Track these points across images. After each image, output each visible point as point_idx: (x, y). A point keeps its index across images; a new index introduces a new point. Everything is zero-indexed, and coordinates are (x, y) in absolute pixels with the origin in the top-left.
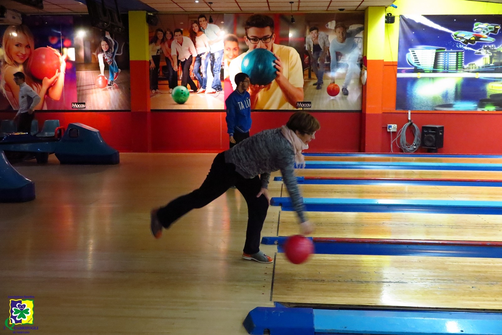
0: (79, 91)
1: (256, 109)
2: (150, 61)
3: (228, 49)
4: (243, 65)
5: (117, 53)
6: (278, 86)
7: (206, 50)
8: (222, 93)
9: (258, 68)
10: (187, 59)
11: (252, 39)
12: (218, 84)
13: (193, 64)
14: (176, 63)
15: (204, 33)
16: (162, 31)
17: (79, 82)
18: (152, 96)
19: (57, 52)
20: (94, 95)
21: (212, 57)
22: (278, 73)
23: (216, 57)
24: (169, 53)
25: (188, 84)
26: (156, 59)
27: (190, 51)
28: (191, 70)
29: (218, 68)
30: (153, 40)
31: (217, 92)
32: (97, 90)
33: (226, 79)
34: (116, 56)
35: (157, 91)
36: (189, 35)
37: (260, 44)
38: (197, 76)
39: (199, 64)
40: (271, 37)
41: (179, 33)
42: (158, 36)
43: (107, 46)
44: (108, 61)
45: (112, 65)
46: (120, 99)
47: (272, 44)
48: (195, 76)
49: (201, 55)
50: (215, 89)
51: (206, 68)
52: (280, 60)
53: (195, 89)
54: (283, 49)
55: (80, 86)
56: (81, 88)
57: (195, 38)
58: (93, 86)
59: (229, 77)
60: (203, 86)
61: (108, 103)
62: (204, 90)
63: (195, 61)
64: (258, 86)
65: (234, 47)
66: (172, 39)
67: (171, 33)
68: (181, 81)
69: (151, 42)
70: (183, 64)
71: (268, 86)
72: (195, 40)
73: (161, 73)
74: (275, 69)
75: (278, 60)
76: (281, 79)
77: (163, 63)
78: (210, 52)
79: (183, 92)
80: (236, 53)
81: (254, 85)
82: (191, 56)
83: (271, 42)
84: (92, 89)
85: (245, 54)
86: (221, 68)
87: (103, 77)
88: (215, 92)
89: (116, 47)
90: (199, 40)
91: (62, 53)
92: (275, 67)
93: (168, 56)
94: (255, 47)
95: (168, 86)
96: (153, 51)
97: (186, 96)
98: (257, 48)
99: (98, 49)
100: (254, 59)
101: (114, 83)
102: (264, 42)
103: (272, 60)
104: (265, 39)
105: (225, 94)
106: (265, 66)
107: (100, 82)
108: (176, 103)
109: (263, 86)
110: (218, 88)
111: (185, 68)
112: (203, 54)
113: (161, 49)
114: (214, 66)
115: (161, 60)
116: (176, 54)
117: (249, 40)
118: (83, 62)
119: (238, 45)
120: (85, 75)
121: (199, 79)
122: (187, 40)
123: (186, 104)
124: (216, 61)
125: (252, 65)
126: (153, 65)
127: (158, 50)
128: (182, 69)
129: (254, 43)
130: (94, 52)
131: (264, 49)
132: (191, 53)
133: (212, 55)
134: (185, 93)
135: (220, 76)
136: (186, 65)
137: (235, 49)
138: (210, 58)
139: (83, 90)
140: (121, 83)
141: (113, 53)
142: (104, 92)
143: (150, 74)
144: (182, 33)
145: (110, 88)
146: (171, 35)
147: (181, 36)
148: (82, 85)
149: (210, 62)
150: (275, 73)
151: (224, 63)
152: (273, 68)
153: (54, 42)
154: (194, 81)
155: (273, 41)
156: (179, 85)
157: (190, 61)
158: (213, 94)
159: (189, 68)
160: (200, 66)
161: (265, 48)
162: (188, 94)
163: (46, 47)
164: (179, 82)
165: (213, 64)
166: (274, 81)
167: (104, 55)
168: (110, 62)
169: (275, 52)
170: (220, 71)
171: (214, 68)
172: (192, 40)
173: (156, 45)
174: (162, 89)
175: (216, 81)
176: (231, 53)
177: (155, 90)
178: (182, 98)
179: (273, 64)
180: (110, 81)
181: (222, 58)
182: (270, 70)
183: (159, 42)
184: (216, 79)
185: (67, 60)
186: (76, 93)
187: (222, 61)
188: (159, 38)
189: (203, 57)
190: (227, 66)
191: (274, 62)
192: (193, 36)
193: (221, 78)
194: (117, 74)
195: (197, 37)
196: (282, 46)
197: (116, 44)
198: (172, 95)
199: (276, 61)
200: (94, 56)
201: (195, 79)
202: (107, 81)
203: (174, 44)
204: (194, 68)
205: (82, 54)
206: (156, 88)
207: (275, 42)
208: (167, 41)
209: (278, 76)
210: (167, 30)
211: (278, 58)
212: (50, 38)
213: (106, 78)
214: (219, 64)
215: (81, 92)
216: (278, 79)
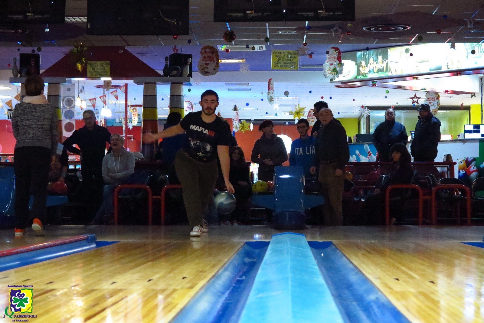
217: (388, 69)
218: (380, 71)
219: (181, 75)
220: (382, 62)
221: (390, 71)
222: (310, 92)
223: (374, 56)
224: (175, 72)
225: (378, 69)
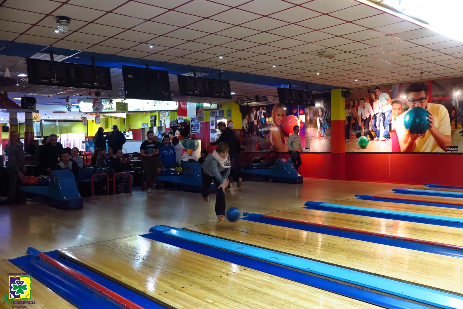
0: (307, 140)
1: (415, 151)
2: (345, 120)
3: (395, 109)
4: (405, 120)
5: (327, 116)
6: (430, 134)
7: (380, 111)
8: (390, 141)
9: (415, 122)
10: (368, 118)
11: (412, 101)
12: (388, 134)
13: (371, 121)
14: (360, 121)
15: (379, 99)
16: (352, 100)
17: (307, 135)
18: (347, 143)
19: (296, 118)
20: (314, 143)
21: (383, 116)
22: (431, 124)
23: (386, 115)
24: (356, 114)
25: (368, 135)
26: (349, 118)
27: (369, 113)
28: (370, 125)
29: (387, 123)
30: (347, 107)
31: (387, 140)
32: (315, 140)
33: (393, 130)
34: (326, 118)
35: (349, 139)
36: (369, 102)
37: (417, 104)
38: (374, 129)
39: (375, 120)
40: (425, 98)
41: (363, 101)
42: (350, 104)
43: (322, 112)
44: (322, 121)
45: (324, 124)
46: (328, 145)
47: (426, 103)
48: (372, 129)
49: (376, 114)
50: (385, 137)
51: (380, 123)
52: (432, 115)
53: (372, 138)
54: (435, 106)
55: (307, 138)
56: (308, 139)
57: (373, 103)
58: (314, 137)
59: (395, 129)
60: (378, 136)
61: (321, 148)
62: (378, 138)
63: (373, 119)
64: (416, 135)
65: (399, 107)
66: (359, 105)
67: (358, 101)
68: (363, 133)
69: (346, 108)
70: (365, 121)
71: (423, 135)
72: (373, 104)
73: (351, 127)
74: (429, 122)
75: (431, 115)
76: (433, 129)
77: (353, 121)
78: (382, 112)
79: (365, 140)
80: (400, 111)
81: (413, 134)
82: (370, 116)
83: (425, 102)
84: (313, 139)
85: (406, 112)
86: (390, 123)
87: (319, 132)
88: (386, 140)
89: (326, 113)
90: (375, 104)
91: (298, 118)
92: (428, 120)
93: (356, 116)
94: (413, 106)
95: (355, 136)
96: (347, 113)
97: (366, 143)
98: (415, 107)
99: (317, 114)
100: (413, 115)
101: (325, 135)
102: (420, 102)
103: (426, 115)
104: (421, 100)
105: (392, 141)
106: (421, 120)
107: (317, 135)
108: (360, 148)
109: (420, 135)
110: (388, 137)
111: (366, 124)
112: (378, 113)
113: (352, 112)
114: (385, 122)
115: (352, 119)
116: (361, 115)
117: (409, 102)
118: (309, 123)
119: (401, 105)
120: (310, 131)
121: (375, 131)
122: (368, 105)
123: (367, 148)
124: (386, 118)
125: (411, 120)
126: (347, 123)
127: (350, 113)
128: (365, 124)
129: (414, 103)
130: (315, 117)
131: (420, 108)
132: (370, 114)
133: (384, 114)
134: (366, 141)
135: (389, 128)
136: (366, 122)
137: (399, 109)
138: (382, 116)
139: (309, 140)
140: (329, 135)
141: (325, 117)
142: (320, 141)
143: (345, 129)
144: (365, 101)
145: (323, 138)
146: (358, 103)
147: (364, 103)
148: (308, 137)
149: (382, 119)
150: (429, 125)
151: (391, 119)
152: (427, 121)
153: (295, 112)
154: (372, 132)
155: (427, 101)
156: (362, 136)
157: (369, 119)
158: (384, 141)
159: (369, 124)
160: (375, 122)
161: (421, 106)
162: (368, 142)
163: (291, 115)
164: (363, 134)
165: (384, 120)
166: (428, 131)
167: (320, 118)
168: (323, 122)
169: (428, 109)
170: (389, 125)
171: (385, 123)
172: (371, 105)
173: (349, 110)
174: (352, 138)
175: (386, 132)
176: (397, 112)
177: (348, 139)
178: (364, 144)
179: (427, 118)
180: (322, 134)
181: (391, 116)
182: (425, 122)
183: (350, 108)
184: (386, 131)
185: (301, 122)
186: (305, 142)
187: (390, 118)
188: (351, 105)
189: (378, 116)
190: (394, 121)
191: (428, 116)
192: (372, 102)
193: (389, 130)
194: (327, 129)
195: (374, 102)
196: (433, 104)
197: (326, 111)
198: (358, 143)
199: (429, 116)
200: (315, 119)
201: (372, 131)
202: (321, 134)
203: (360, 108)
204: (371, 123)
205: (308, 118)
206: (348, 138)
207: (429, 102)
208: (355, 107)
209: (431, 127)
210: (356, 100)
211: (431, 113)
212: (293, 110)
213: (321, 132)
214: (388, 120)
215: (308, 141)
216: (431, 129)
217: (112, 108)
218: (107, 109)
219: (32, 109)
220: (109, 105)
221: (113, 109)
222: (45, 115)
223: (104, 102)
224: (30, 107)
225: (107, 108)
